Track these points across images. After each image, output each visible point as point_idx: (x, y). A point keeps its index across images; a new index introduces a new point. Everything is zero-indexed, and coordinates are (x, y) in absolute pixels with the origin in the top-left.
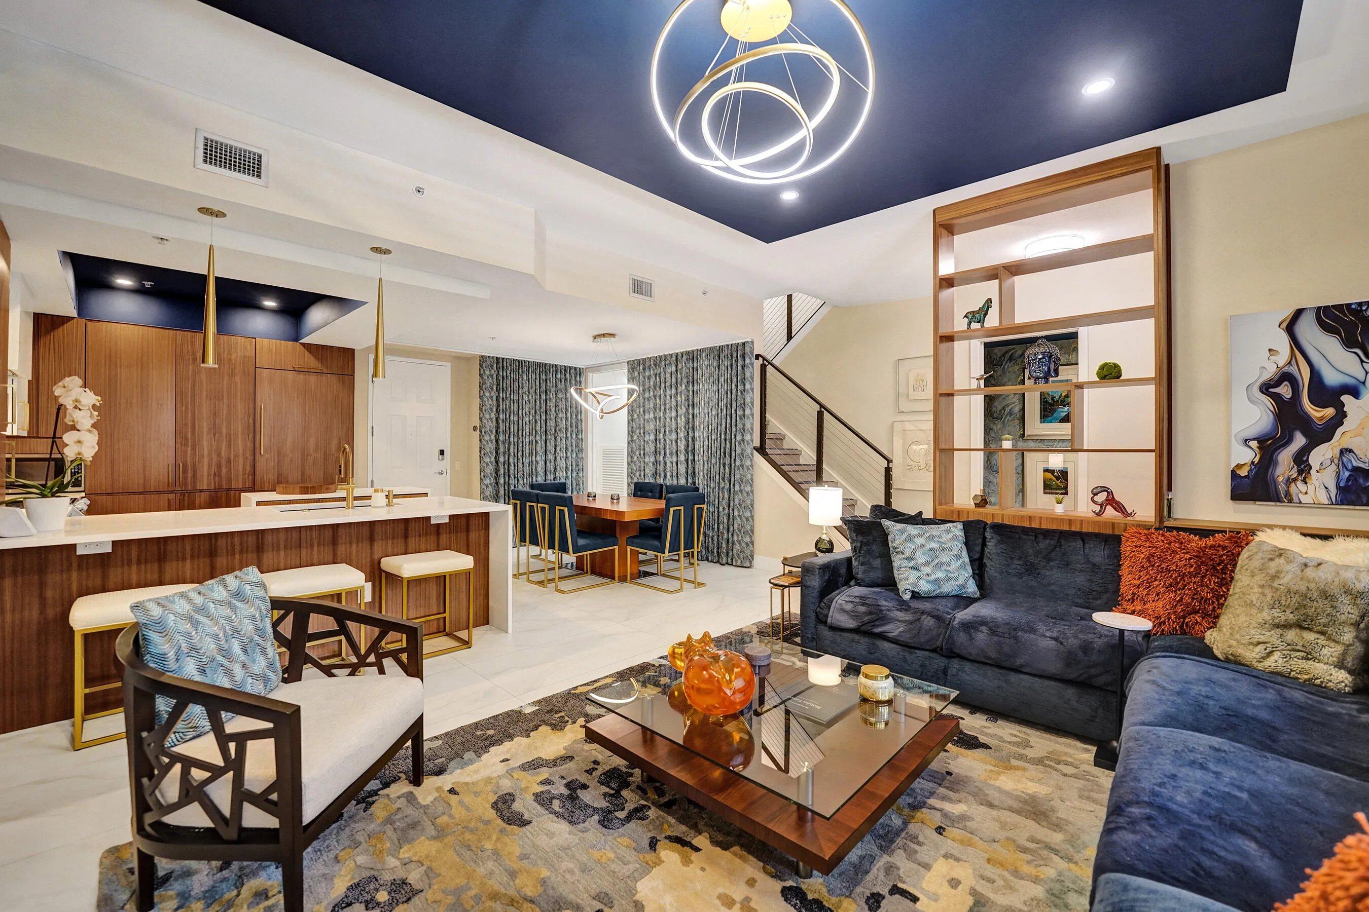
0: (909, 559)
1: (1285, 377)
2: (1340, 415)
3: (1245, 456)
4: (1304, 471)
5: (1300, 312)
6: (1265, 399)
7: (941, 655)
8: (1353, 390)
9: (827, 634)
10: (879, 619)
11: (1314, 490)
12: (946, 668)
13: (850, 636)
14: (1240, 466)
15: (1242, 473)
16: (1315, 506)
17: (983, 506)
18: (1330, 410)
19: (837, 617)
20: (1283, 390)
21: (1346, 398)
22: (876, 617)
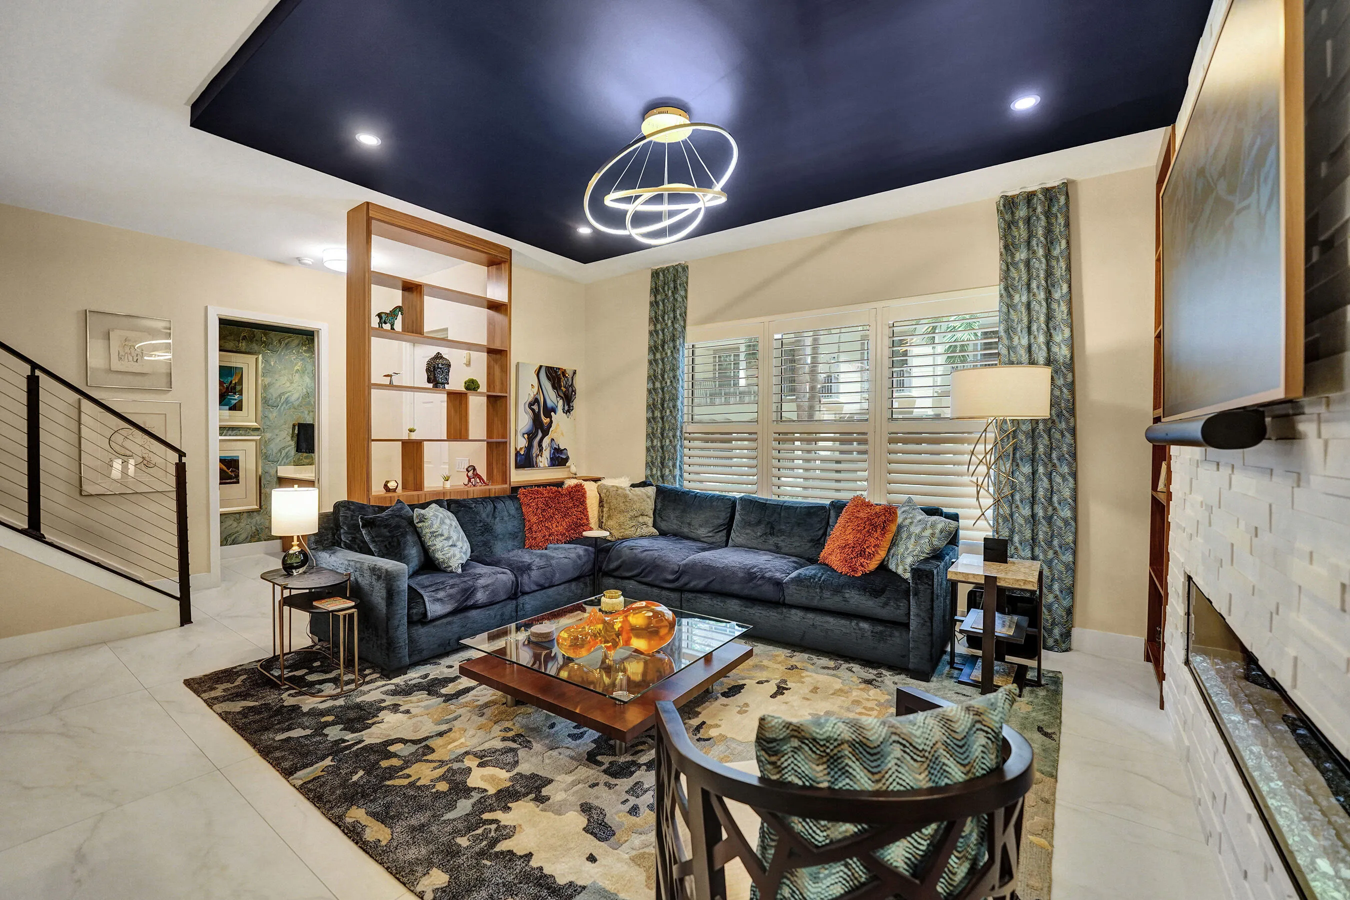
1: (536, 401)
2: (551, 422)
3: (522, 443)
4: (541, 451)
5: (541, 367)
6: (530, 411)
7: (512, 599)
8: (554, 410)
9: (421, 631)
10: (472, 592)
11: (544, 460)
12: (517, 607)
13: (445, 620)
14: (521, 449)
15: (522, 453)
16: (544, 468)
17: (394, 490)
18: (548, 419)
19: (434, 609)
20: (535, 407)
21: (553, 414)
22: (469, 592)
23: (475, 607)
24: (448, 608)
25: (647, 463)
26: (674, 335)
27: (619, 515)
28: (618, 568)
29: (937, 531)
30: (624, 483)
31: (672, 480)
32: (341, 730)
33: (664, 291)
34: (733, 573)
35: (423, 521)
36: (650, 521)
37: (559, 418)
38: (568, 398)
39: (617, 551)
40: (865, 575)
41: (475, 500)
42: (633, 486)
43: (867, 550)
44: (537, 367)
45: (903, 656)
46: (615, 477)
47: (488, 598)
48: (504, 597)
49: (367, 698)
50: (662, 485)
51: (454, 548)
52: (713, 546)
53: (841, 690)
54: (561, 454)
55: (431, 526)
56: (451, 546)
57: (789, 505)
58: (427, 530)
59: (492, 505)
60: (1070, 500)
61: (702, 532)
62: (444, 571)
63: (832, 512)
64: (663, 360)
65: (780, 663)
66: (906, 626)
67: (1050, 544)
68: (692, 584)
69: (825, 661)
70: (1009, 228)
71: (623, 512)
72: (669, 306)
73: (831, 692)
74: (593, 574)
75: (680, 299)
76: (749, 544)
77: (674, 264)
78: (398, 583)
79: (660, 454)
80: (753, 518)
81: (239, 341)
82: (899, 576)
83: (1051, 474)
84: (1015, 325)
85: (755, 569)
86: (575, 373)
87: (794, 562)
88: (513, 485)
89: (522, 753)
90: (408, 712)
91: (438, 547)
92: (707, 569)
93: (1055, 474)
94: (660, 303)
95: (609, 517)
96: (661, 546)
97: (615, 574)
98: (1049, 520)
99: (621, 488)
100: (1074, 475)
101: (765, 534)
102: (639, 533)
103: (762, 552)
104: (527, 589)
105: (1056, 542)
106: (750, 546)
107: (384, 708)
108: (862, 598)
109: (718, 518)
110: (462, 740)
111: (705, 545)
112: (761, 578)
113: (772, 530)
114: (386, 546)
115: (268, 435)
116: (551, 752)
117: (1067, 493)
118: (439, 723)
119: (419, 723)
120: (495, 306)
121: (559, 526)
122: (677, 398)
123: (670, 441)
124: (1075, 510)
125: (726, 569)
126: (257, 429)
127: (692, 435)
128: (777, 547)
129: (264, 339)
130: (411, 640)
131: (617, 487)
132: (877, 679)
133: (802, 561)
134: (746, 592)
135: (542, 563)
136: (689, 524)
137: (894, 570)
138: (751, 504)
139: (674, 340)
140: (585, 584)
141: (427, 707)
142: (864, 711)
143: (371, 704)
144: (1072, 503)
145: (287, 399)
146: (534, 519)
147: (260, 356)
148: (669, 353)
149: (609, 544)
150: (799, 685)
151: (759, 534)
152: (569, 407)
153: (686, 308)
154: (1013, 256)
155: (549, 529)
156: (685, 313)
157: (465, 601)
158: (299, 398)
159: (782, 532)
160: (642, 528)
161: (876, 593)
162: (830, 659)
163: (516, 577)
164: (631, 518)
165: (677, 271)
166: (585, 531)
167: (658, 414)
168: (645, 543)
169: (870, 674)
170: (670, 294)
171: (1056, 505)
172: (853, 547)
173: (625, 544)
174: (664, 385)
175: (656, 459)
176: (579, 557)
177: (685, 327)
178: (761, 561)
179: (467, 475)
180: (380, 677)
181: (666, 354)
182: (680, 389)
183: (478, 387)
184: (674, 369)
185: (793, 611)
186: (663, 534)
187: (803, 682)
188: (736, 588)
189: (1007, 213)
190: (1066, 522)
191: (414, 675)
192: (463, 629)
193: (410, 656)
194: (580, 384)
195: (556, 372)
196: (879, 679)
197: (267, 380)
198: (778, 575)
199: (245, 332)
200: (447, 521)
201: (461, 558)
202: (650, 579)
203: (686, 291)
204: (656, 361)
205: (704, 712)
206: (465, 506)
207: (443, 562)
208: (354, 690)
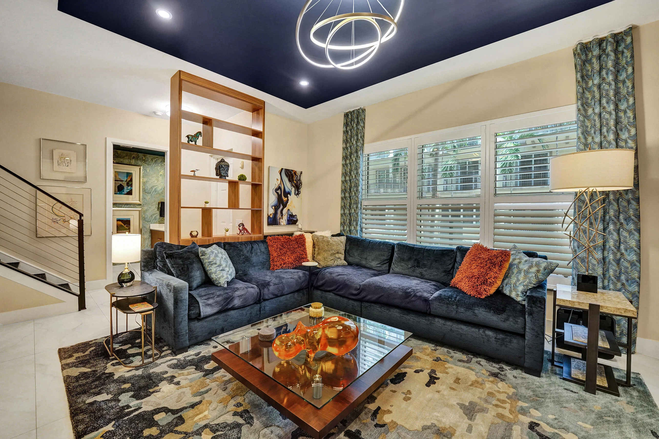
0: (220, 266)
1: (279, 188)
2: (288, 200)
3: (272, 211)
4: (282, 216)
5: (282, 169)
6: (276, 194)
7: (257, 304)
8: (289, 193)
9: (197, 325)
10: (231, 300)
11: (284, 221)
12: (260, 308)
13: (213, 318)
14: (271, 214)
15: (271, 217)
16: (284, 225)
17: (196, 236)
18: (286, 199)
19: (205, 310)
20: (279, 191)
21: (289, 195)
22: (229, 299)
23: (233, 309)
24: (215, 310)
25: (341, 223)
26: (357, 149)
27: (324, 253)
28: (323, 285)
29: (542, 269)
30: (327, 234)
31: (356, 233)
32: (130, 397)
33: (351, 125)
34: (395, 292)
35: (204, 255)
36: (342, 257)
37: (292, 198)
38: (298, 187)
39: (322, 274)
40: (487, 297)
41: (241, 243)
42: (333, 236)
43: (489, 280)
44: (280, 169)
45: (520, 357)
46: (323, 231)
47: (242, 303)
48: (251, 303)
49: (157, 370)
50: (350, 235)
51: (224, 272)
52: (379, 273)
53: (477, 382)
54: (294, 218)
55: (209, 258)
56: (221, 270)
57: (429, 248)
58: (206, 261)
59: (251, 246)
60: (636, 248)
61: (374, 264)
62: (217, 286)
63: (458, 253)
64: (350, 164)
65: (428, 355)
66: (523, 336)
67: (618, 278)
68: (369, 297)
69: (459, 355)
70: (584, 64)
71: (327, 251)
72: (355, 133)
73: (470, 383)
74: (308, 288)
75: (360, 128)
76: (404, 272)
77: (357, 108)
78: (181, 295)
79: (349, 217)
80: (406, 256)
81: (131, 159)
82: (512, 299)
83: (619, 230)
84: (589, 129)
85: (410, 290)
86: (301, 173)
87: (434, 285)
88: (265, 234)
89: (244, 429)
90: (178, 383)
91: (213, 271)
92: (379, 288)
93: (622, 230)
94: (349, 131)
95: (318, 254)
96: (349, 272)
97: (321, 288)
98: (618, 262)
99: (326, 237)
100: (639, 231)
101: (414, 266)
102: (336, 263)
103: (411, 278)
104: (267, 297)
105: (623, 277)
106: (404, 273)
107: (165, 379)
108: (489, 314)
109: (384, 256)
110: (206, 413)
111: (375, 272)
112: (414, 296)
113: (418, 264)
114: (180, 270)
115: (145, 208)
116: (265, 429)
117: (633, 243)
118: (195, 395)
119: (182, 394)
120: (256, 134)
121: (290, 258)
122: (359, 185)
123: (355, 210)
124: (639, 255)
125: (390, 289)
126: (140, 205)
127: (367, 207)
128: (422, 275)
129: (144, 158)
130: (190, 330)
131: (323, 236)
132: (501, 372)
133: (439, 284)
134: (403, 304)
135: (277, 282)
136: (366, 259)
137: (508, 294)
138: (404, 247)
139: (357, 152)
140: (303, 294)
141: (191, 380)
142: (499, 403)
143: (158, 375)
144: (638, 250)
145: (155, 189)
146: (275, 254)
147: (142, 167)
148: (354, 160)
149: (318, 270)
150: (445, 375)
151: (410, 266)
152: (298, 192)
153: (364, 133)
154: (587, 83)
155: (284, 260)
156: (364, 136)
157: (226, 306)
158: (161, 189)
159: (424, 266)
160: (337, 261)
161: (499, 311)
162: (463, 353)
163: (260, 290)
164: (331, 255)
165: (359, 112)
166: (304, 262)
167: (347, 195)
168: (339, 270)
169: (495, 367)
170: (355, 125)
171: (623, 251)
172: (478, 278)
173: (327, 270)
174: (351, 178)
175: (346, 221)
176: (300, 278)
177: (363, 144)
178: (413, 285)
179: (239, 228)
180: (171, 353)
181: (352, 160)
182: (361, 180)
183: (246, 179)
184: (357, 169)
185: (437, 320)
186: (350, 264)
187: (447, 373)
188: (397, 301)
189: (583, 55)
190: (632, 264)
191: (191, 353)
192: (225, 323)
193: (190, 340)
194: (304, 179)
195: (291, 172)
196: (503, 373)
197: (145, 180)
198: (426, 295)
199: (134, 155)
200: (220, 255)
201: (227, 278)
202: (342, 293)
203: (364, 123)
204: (346, 164)
205: (379, 398)
206: (234, 246)
207: (216, 280)
208: (151, 363)
